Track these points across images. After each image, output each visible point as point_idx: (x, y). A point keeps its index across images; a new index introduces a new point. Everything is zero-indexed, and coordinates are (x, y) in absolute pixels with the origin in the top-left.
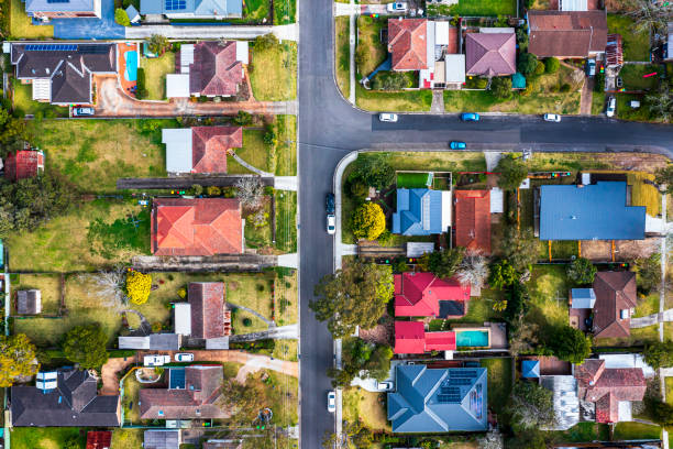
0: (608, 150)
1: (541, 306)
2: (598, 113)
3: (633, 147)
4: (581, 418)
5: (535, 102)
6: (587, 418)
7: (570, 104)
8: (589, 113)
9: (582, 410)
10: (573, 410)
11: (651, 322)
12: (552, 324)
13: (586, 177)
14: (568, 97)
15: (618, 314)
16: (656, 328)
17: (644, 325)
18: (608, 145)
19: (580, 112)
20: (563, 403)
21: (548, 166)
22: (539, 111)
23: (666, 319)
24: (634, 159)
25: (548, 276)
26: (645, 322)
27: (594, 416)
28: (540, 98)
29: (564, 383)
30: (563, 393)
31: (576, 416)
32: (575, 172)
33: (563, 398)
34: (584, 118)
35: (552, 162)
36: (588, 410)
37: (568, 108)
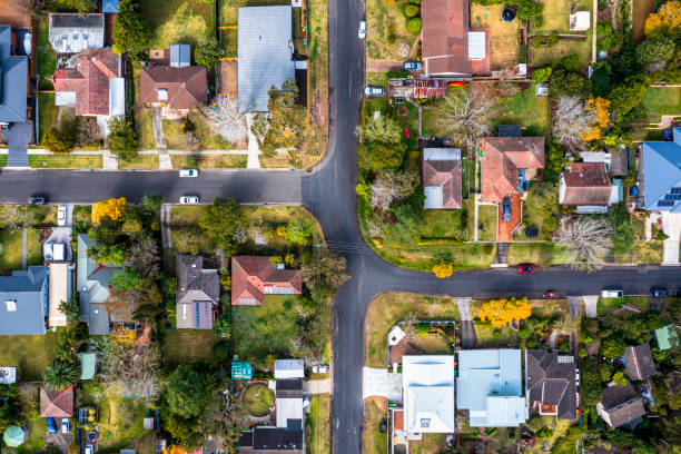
0: (331, 91)
1: (175, 20)
2: (369, 79)
3: (334, 117)
4: (60, 55)
5: (378, 11)
6: (60, 61)
7: (377, 49)
8: (368, 70)
9: (69, 55)
10: (68, 48)
11: (158, 140)
12: (157, 32)
13: (303, 65)
14: (383, 45)
15: (163, 85)
16: (152, 146)
17: (155, 132)
18: (336, 90)
19: (369, 60)
20: (76, 37)
21: (314, 25)
22: (369, 15)
23: (161, 157)
24: (323, 118)
25: (204, 27)
26: (159, 133)
27: (63, 67)
28: (381, 17)
29: (96, 37)
30: (86, 38)
31: (62, 50)
32: (308, 53)
33: (81, 36)
34: (363, 65)
35: (318, 29)
36: (68, 61)
37: (373, 47)
